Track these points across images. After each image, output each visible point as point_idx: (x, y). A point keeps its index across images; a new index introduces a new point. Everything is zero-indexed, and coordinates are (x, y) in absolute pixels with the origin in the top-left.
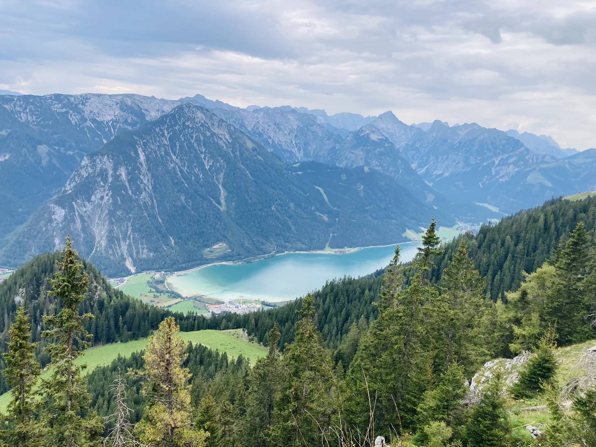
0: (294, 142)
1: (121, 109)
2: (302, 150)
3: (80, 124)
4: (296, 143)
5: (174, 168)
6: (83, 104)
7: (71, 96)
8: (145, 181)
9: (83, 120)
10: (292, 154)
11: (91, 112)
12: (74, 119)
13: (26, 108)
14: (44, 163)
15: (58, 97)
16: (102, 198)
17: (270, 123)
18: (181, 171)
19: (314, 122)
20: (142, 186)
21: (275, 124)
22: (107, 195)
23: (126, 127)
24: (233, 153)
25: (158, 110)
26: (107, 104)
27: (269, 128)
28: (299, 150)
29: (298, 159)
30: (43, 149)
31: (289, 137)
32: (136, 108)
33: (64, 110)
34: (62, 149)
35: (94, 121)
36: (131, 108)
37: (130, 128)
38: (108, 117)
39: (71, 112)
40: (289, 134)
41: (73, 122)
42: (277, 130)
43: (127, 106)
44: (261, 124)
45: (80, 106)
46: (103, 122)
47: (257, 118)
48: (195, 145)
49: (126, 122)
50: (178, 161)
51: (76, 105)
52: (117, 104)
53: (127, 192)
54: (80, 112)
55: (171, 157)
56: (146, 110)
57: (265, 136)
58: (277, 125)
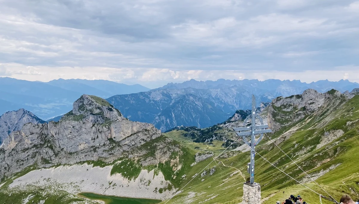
0: (234, 101)
1: (163, 95)
2: (238, 104)
3: (149, 103)
4: (235, 101)
5: (183, 118)
6: (150, 95)
7: (146, 92)
8: (175, 123)
9: (150, 101)
10: (233, 106)
11: (153, 97)
12: (147, 101)
13: (132, 99)
14: (140, 118)
15: (141, 93)
16: (163, 128)
17: (223, 93)
18: (185, 119)
19: (245, 90)
20: (174, 124)
21: (225, 94)
22: (164, 127)
23: (165, 102)
24: (203, 111)
25: (176, 94)
26: (157, 94)
27: (222, 95)
28: (237, 104)
29: (236, 109)
30: (139, 113)
31: (232, 99)
32: (168, 94)
33: (144, 98)
34: (145, 112)
35: (153, 101)
36: (166, 94)
37: (166, 102)
38: (158, 99)
39: (146, 98)
40: (232, 97)
41: (147, 102)
42: (226, 96)
43: (164, 94)
44: (219, 94)
45: (149, 96)
46: (156, 101)
47: (217, 91)
48: (190, 109)
49: (165, 100)
50: (184, 115)
51: (148, 95)
52: (161, 93)
53: (170, 126)
54: (149, 98)
55: (182, 114)
56: (172, 94)
57: (221, 100)
58: (226, 94)
